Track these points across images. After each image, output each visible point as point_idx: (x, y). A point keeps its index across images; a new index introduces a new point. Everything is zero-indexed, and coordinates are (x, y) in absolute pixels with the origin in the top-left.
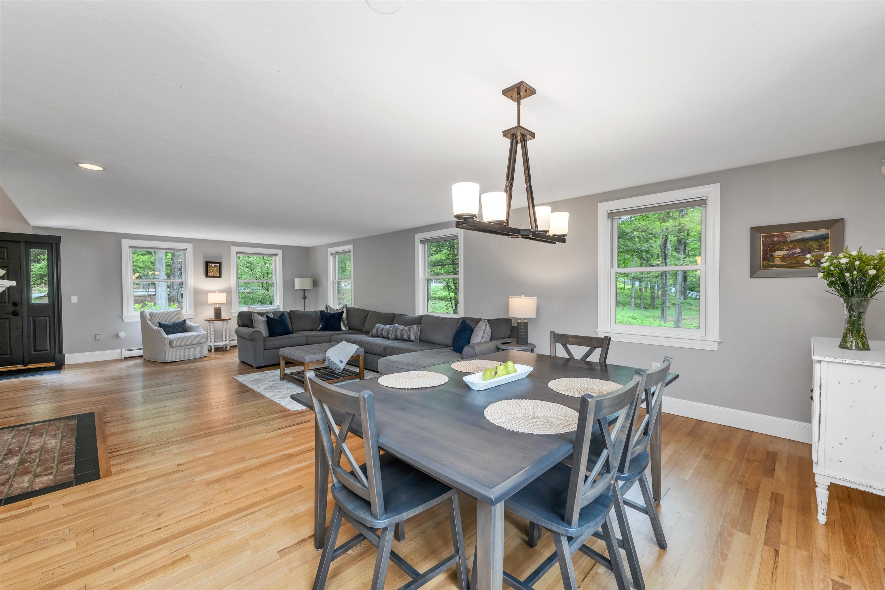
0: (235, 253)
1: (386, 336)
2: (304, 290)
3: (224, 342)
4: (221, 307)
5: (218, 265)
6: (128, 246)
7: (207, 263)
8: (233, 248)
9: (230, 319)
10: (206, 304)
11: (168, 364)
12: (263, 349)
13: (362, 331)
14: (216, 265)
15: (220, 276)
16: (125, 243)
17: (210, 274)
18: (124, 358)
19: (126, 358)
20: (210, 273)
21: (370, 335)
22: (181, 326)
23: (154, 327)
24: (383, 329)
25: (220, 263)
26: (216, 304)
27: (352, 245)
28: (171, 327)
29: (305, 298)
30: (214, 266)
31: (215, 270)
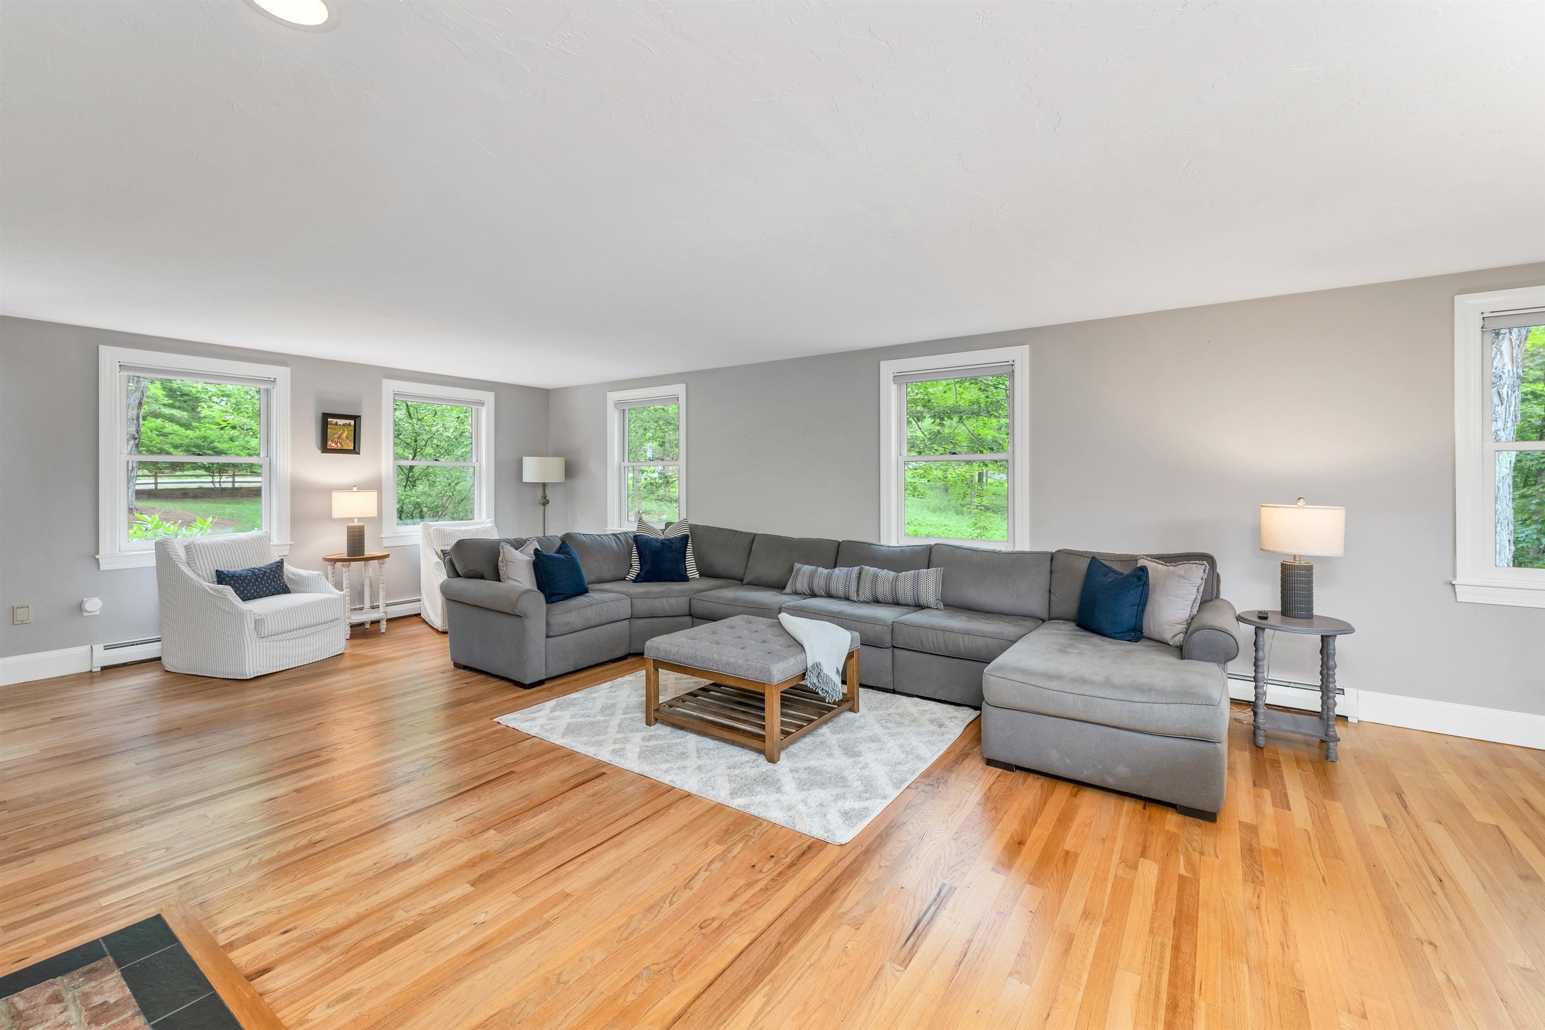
0: (392, 396)
1: (841, 593)
2: (544, 485)
3: (367, 613)
4: (363, 527)
5: (352, 422)
6: (118, 364)
7: (325, 417)
8: (386, 382)
9: (387, 556)
10: (327, 516)
11: (253, 684)
12: (544, 636)
13: (742, 581)
14: (347, 422)
15: (355, 451)
16: (109, 356)
17: (333, 445)
18: (99, 669)
19: (104, 668)
20: (332, 441)
21: (788, 589)
22: (274, 576)
23: (205, 584)
24: (829, 578)
25: (356, 418)
26: (352, 519)
27: (684, 385)
28: (250, 581)
29: (545, 502)
30: (344, 425)
31: (344, 435)
